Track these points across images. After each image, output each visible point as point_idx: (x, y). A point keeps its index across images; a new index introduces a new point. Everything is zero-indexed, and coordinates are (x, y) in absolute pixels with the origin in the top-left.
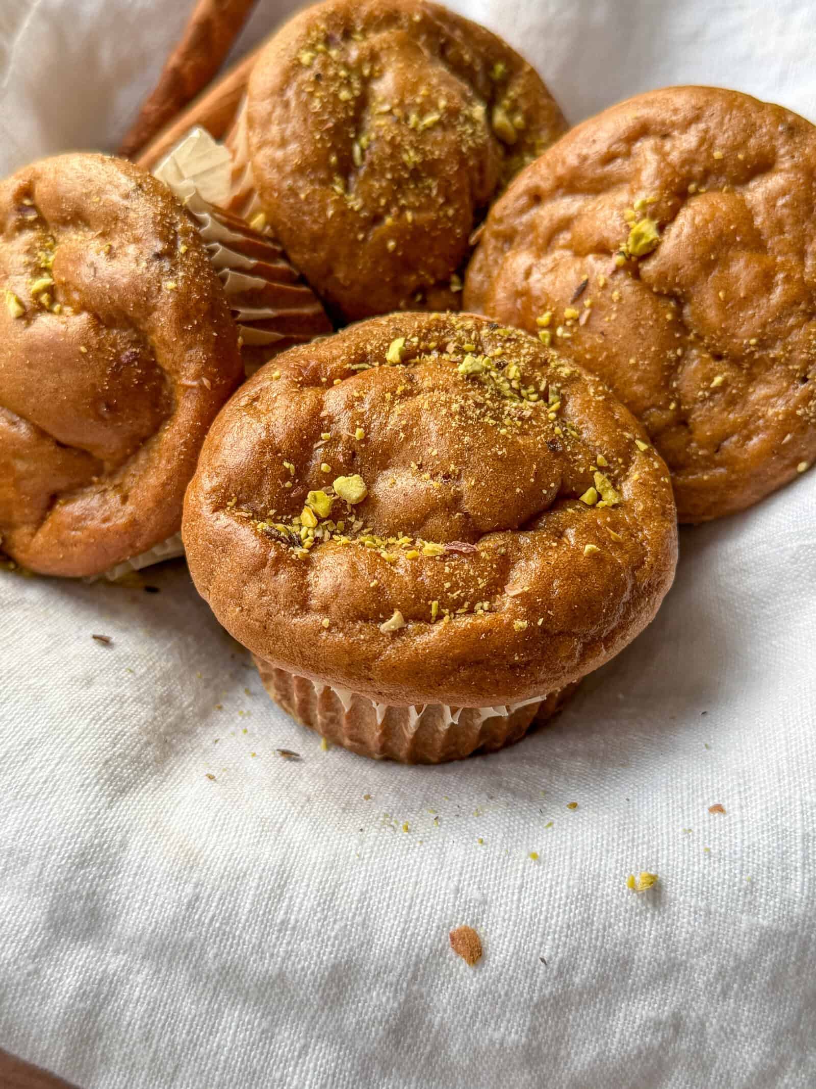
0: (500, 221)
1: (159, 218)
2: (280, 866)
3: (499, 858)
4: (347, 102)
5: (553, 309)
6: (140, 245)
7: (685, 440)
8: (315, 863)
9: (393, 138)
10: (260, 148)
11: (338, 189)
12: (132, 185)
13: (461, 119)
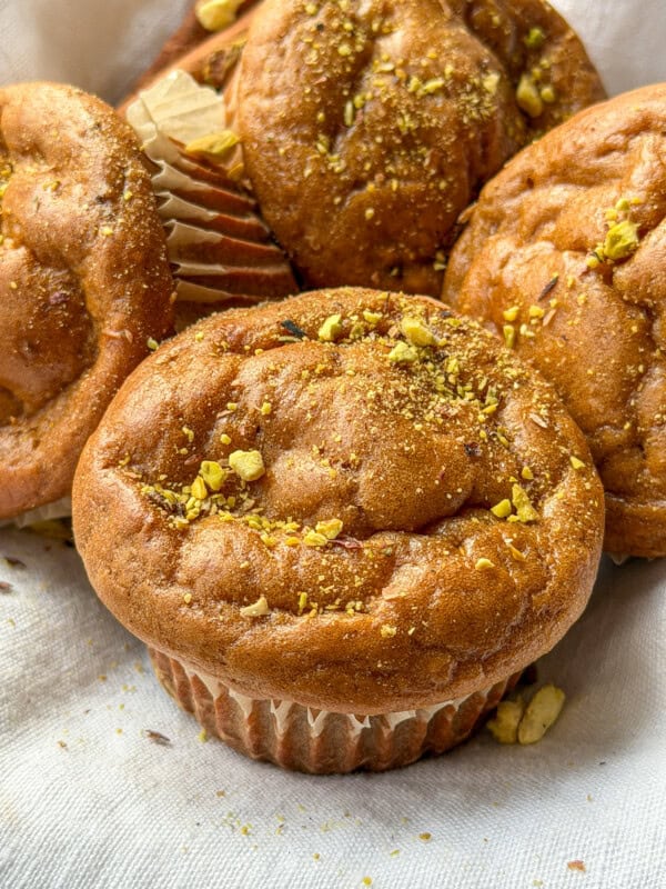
0: (490, 201)
1: (110, 160)
2: (101, 846)
3: (331, 877)
4: (346, 57)
5: (521, 304)
6: (86, 186)
7: (637, 464)
8: (138, 850)
9: (390, 100)
10: (248, 95)
11: (321, 148)
12: (91, 123)
13: (468, 87)
